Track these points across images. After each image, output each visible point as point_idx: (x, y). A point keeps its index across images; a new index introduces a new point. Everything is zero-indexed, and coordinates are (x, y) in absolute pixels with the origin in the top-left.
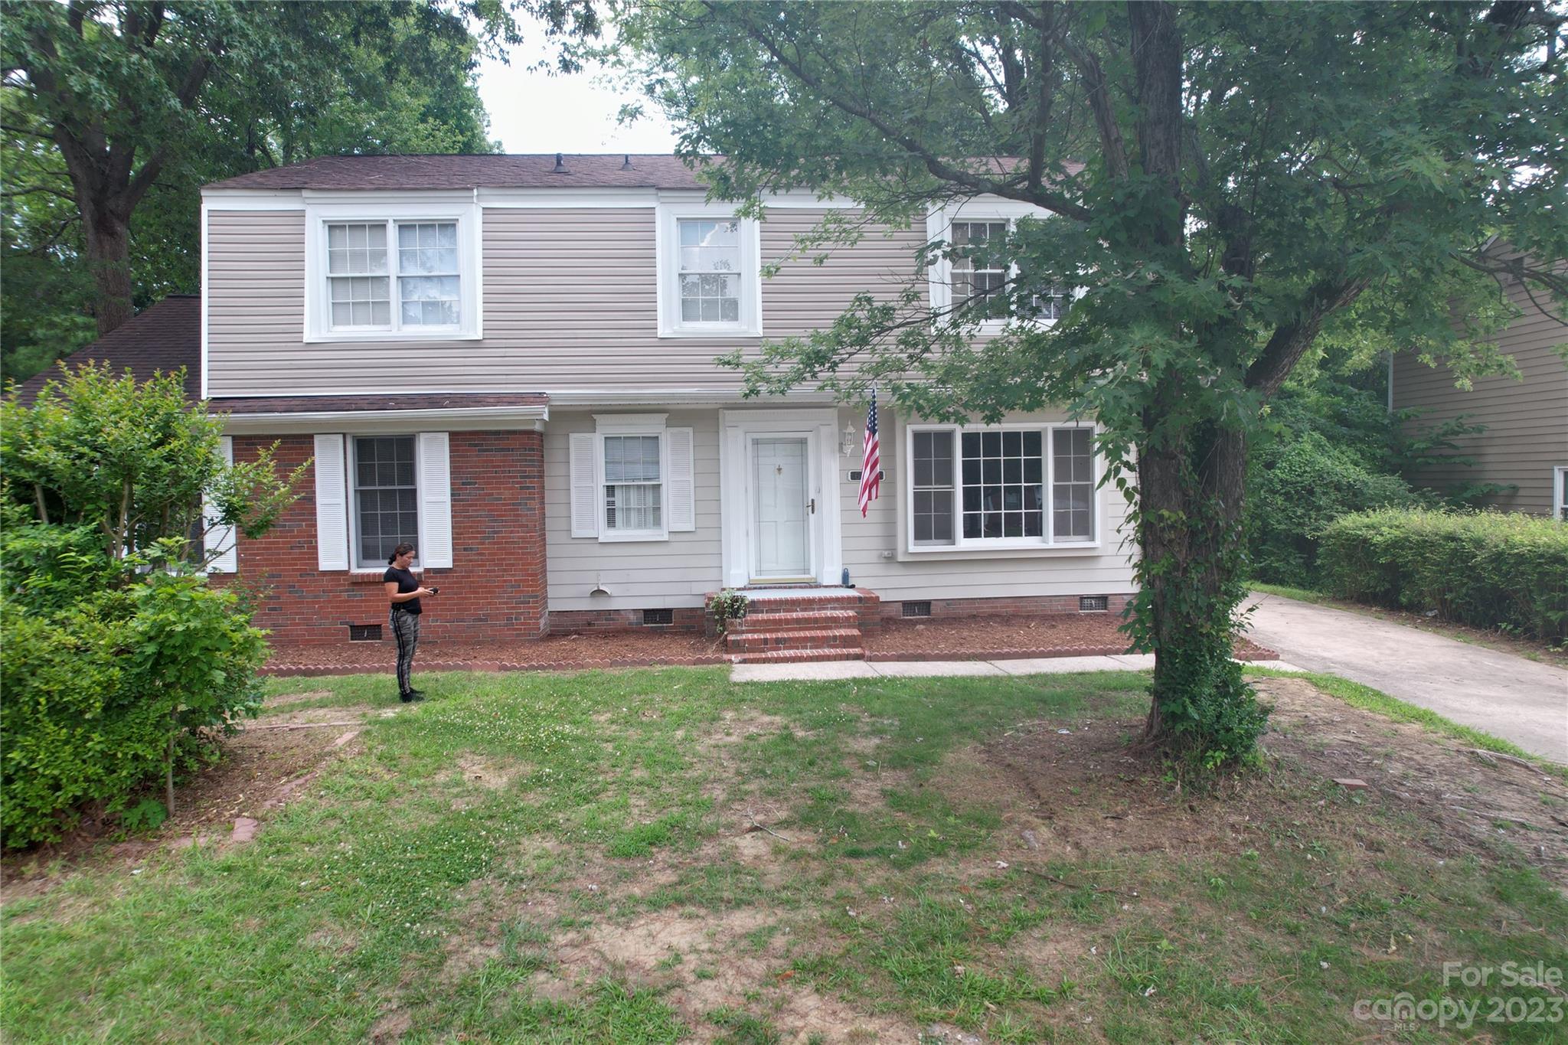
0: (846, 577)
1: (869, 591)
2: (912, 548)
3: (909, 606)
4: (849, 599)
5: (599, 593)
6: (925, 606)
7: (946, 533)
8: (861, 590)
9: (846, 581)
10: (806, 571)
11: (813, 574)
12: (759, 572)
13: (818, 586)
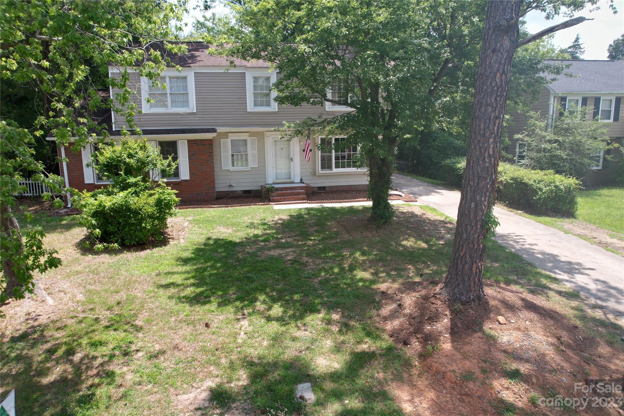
0: (301, 180)
1: (308, 184)
2: (320, 172)
3: (320, 188)
4: (303, 187)
5: (231, 186)
6: (324, 188)
7: (330, 168)
8: (306, 184)
9: (301, 182)
10: (290, 178)
11: (292, 179)
12: (277, 179)
13: (293, 183)
